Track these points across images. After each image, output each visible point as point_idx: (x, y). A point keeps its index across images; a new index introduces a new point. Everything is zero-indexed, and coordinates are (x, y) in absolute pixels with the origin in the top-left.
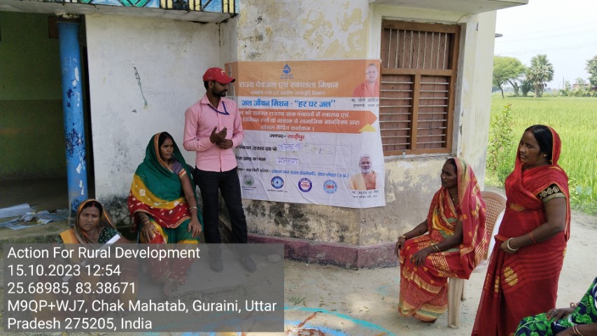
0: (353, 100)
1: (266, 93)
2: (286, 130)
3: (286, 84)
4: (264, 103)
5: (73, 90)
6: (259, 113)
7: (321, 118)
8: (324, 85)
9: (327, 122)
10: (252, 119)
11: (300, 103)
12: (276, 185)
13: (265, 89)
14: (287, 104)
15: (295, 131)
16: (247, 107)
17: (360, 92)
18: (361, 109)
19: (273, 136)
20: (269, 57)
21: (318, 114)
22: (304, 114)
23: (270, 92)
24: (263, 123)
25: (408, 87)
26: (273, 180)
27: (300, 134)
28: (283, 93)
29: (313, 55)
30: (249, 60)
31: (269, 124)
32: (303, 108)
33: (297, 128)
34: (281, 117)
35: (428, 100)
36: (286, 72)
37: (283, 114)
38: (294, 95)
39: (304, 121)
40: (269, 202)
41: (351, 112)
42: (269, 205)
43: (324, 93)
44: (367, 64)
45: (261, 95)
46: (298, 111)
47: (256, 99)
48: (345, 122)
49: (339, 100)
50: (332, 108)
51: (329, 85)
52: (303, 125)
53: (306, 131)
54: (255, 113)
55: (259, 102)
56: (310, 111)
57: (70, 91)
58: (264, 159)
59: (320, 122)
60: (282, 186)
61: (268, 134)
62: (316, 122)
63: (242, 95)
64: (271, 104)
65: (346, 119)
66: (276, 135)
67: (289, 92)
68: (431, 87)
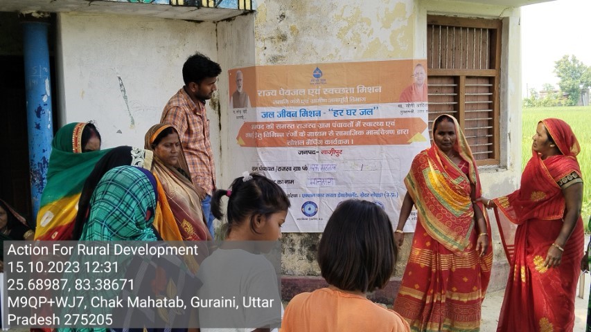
0: (400, 106)
1: (293, 101)
2: (319, 145)
3: (317, 91)
4: (290, 114)
5: (43, 108)
6: (284, 126)
7: (361, 128)
8: (364, 89)
9: (369, 132)
10: (275, 134)
11: (336, 112)
12: (308, 212)
13: (291, 98)
14: (319, 114)
15: (330, 145)
16: (269, 120)
17: (407, 96)
18: (409, 115)
19: (302, 152)
20: (295, 60)
21: (358, 124)
22: (341, 125)
23: (298, 101)
24: (290, 138)
25: (452, 90)
26: (303, 207)
27: (336, 148)
28: (313, 101)
29: (350, 56)
30: (270, 64)
31: (298, 138)
32: (339, 118)
33: (332, 142)
34: (312, 130)
35: (472, 104)
36: (317, 76)
37: (314, 126)
38: (328, 103)
39: (341, 133)
40: (299, 234)
41: (398, 121)
42: (300, 237)
43: (364, 99)
44: (415, 64)
45: (286, 105)
46: (334, 121)
47: (280, 109)
48: (392, 132)
49: (382, 106)
50: (374, 116)
51: (371, 90)
52: (339, 138)
53: (344, 144)
54: (278, 126)
55: (283, 113)
56: (348, 121)
57: (40, 109)
58: (292, 182)
59: (361, 133)
60: (315, 213)
61: (296, 150)
62: (356, 133)
63: (262, 106)
64: (298, 114)
65: (392, 128)
66: (306, 152)
67: (321, 100)
68: (475, 89)
